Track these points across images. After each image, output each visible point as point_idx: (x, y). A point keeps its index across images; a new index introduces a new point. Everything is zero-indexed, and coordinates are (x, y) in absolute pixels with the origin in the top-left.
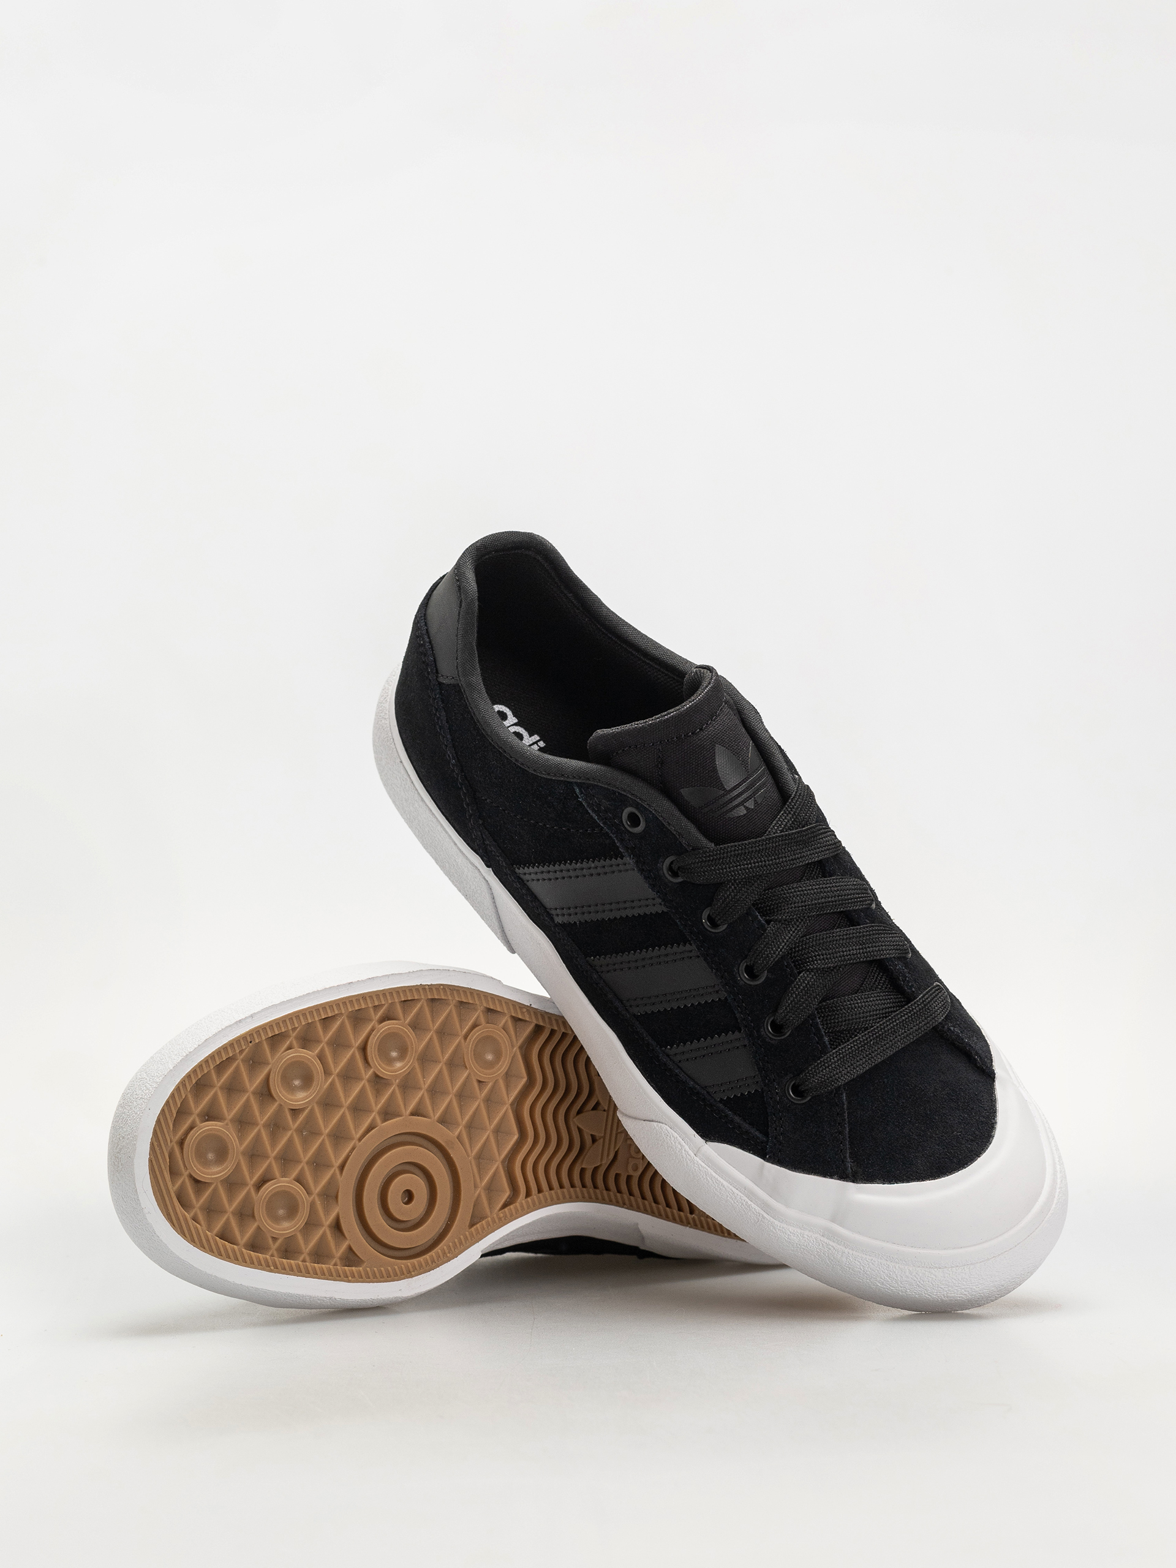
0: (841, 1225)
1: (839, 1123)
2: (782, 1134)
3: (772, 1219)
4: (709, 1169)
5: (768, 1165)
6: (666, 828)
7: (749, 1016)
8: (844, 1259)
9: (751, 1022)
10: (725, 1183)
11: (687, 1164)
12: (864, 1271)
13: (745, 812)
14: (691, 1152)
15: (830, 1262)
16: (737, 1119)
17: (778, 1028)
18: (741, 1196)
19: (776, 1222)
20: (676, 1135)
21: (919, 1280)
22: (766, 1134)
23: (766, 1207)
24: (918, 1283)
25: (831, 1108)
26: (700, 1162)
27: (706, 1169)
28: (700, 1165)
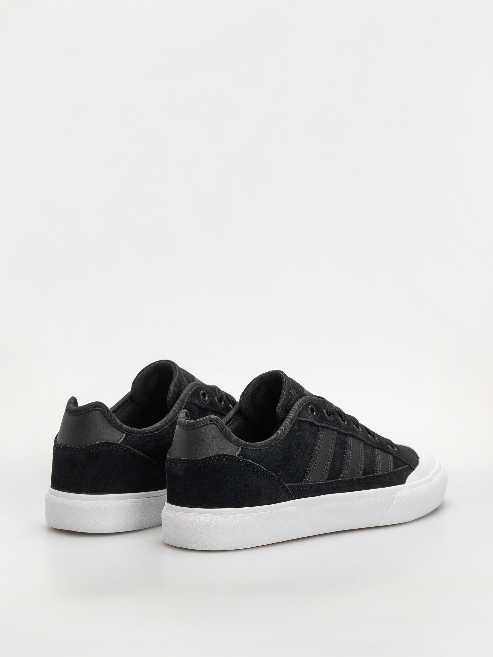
27: (415, 489)
28: (413, 490)
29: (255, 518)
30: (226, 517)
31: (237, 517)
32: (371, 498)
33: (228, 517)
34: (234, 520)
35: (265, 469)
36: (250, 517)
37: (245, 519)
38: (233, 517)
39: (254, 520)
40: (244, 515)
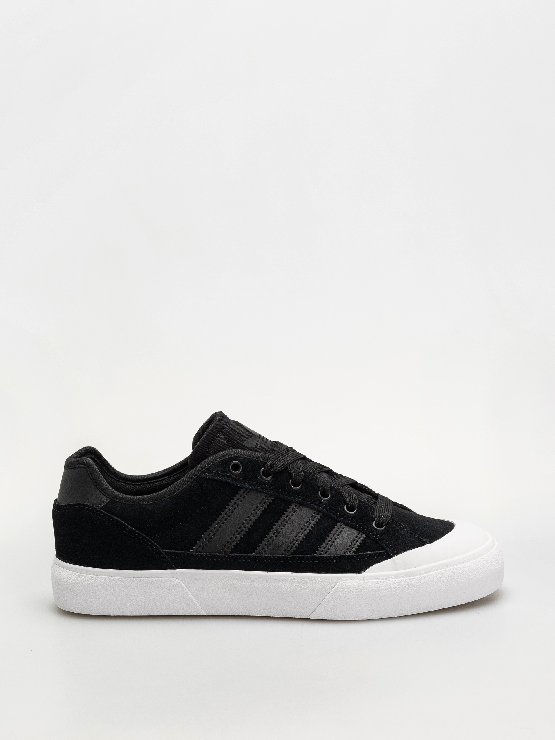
1: (404, 528)
2: (389, 544)
5: (394, 558)
6: (251, 459)
7: (337, 513)
9: (340, 515)
10: (384, 580)
14: (361, 581)
16: (367, 553)
17: (352, 509)
18: (394, 580)
20: (348, 581)
22: (384, 549)
26: (367, 581)
27: (372, 582)
28: (369, 582)
29: (112, 583)
30: (78, 576)
31: (89, 578)
32: (295, 583)
33: (81, 576)
34: (86, 580)
35: (131, 528)
36: (106, 581)
37: (99, 581)
38: (85, 577)
39: (111, 585)
40: (98, 578)
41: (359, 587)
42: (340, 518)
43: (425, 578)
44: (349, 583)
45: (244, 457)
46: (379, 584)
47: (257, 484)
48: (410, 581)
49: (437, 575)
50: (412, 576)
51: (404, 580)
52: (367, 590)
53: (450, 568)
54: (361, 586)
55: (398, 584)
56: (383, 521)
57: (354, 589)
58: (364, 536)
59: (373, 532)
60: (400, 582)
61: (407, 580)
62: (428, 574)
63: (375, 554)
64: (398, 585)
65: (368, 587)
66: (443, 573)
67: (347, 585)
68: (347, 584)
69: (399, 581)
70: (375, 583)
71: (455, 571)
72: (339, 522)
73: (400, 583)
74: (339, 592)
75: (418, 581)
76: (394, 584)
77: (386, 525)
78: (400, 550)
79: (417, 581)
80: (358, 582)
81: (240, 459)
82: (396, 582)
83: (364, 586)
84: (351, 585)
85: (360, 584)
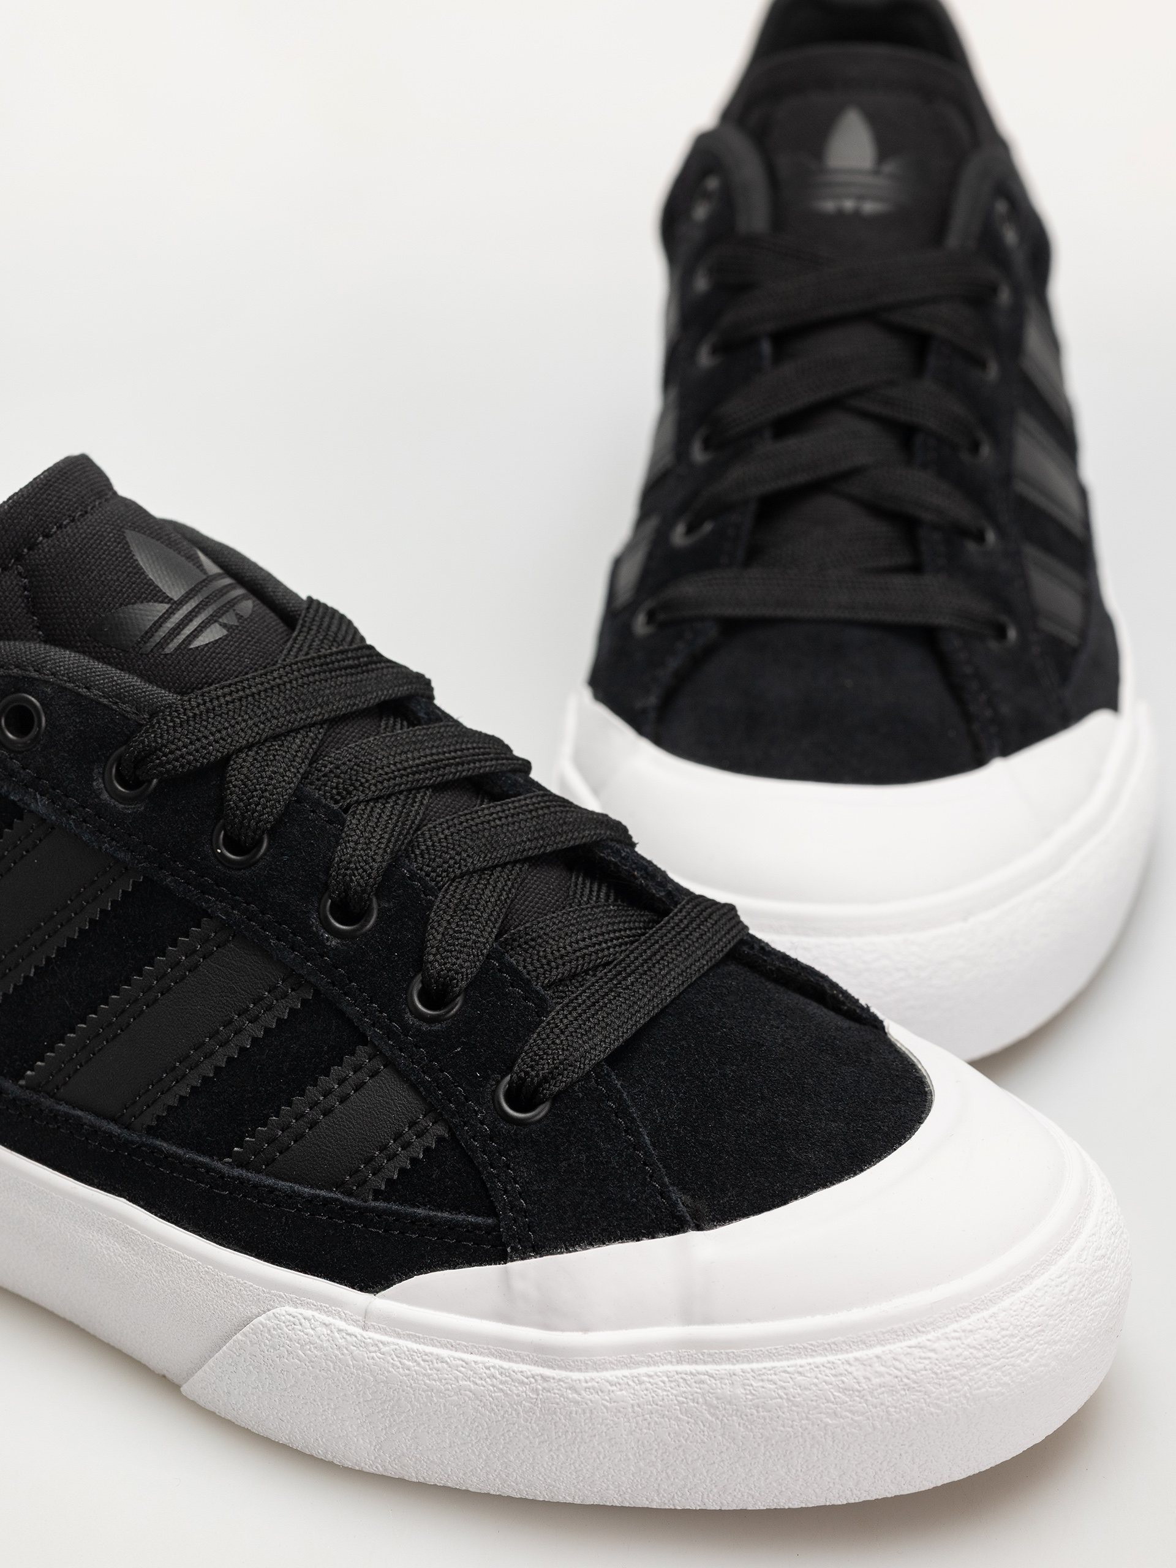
0: (707, 1321)
1: (626, 1131)
2: (520, 1194)
3: (563, 1374)
4: (401, 1342)
5: (516, 1267)
6: (86, 697)
7: (371, 1003)
8: (740, 1391)
9: (381, 1012)
10: (444, 1353)
11: (353, 1358)
12: (788, 1399)
13: (225, 632)
14: (353, 1329)
15: (712, 1415)
16: (421, 1212)
17: (435, 996)
18: (483, 1363)
19: (576, 1375)
20: (309, 1313)
21: (905, 1371)
22: (492, 1212)
23: (543, 1355)
24: (906, 1380)
25: (599, 1107)
26: (378, 1337)
27: (393, 1347)
28: (381, 1345)
41: (337, 1352)
42: (374, 1025)
43: (614, 1388)
44: (306, 1324)
45: (60, 687)
46: (419, 1364)
47: (84, 808)
48: (545, 1385)
49: (673, 1385)
50: (560, 1367)
51: (519, 1376)
52: (367, 1375)
53: (738, 1368)
54: (346, 1351)
55: (493, 1386)
56: (545, 1079)
57: (318, 1353)
58: (441, 1130)
59: (482, 1123)
60: (504, 1379)
61: (533, 1377)
62: (635, 1372)
63: (453, 1226)
64: (491, 1388)
65: (371, 1361)
66: (702, 1382)
67: (299, 1327)
68: (301, 1324)
69: (501, 1374)
70: (403, 1356)
71: (761, 1384)
72: (365, 1043)
73: (502, 1382)
74: (266, 1345)
75: (575, 1396)
76: (479, 1382)
77: (556, 1098)
78: (551, 1235)
79: (571, 1395)
80: (340, 1330)
81: (43, 692)
82: (487, 1372)
83: (356, 1352)
84: (312, 1332)
85: (342, 1342)
